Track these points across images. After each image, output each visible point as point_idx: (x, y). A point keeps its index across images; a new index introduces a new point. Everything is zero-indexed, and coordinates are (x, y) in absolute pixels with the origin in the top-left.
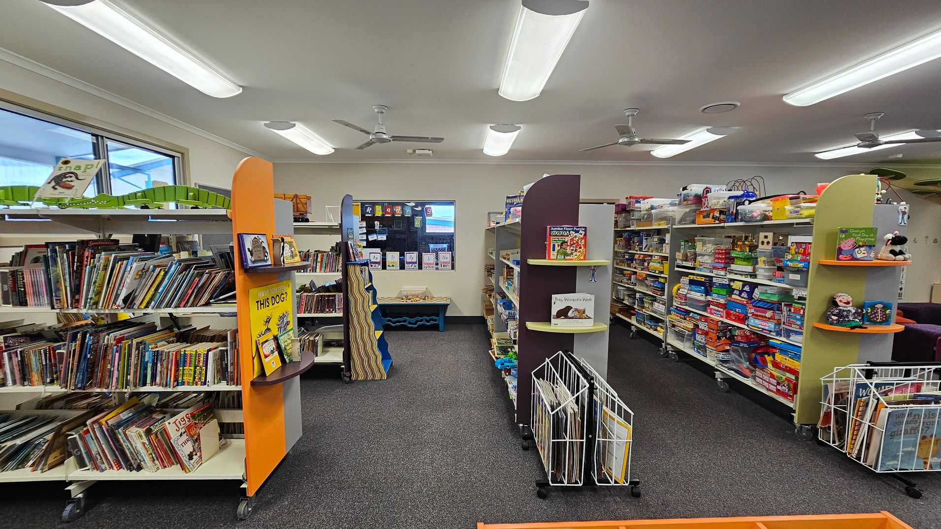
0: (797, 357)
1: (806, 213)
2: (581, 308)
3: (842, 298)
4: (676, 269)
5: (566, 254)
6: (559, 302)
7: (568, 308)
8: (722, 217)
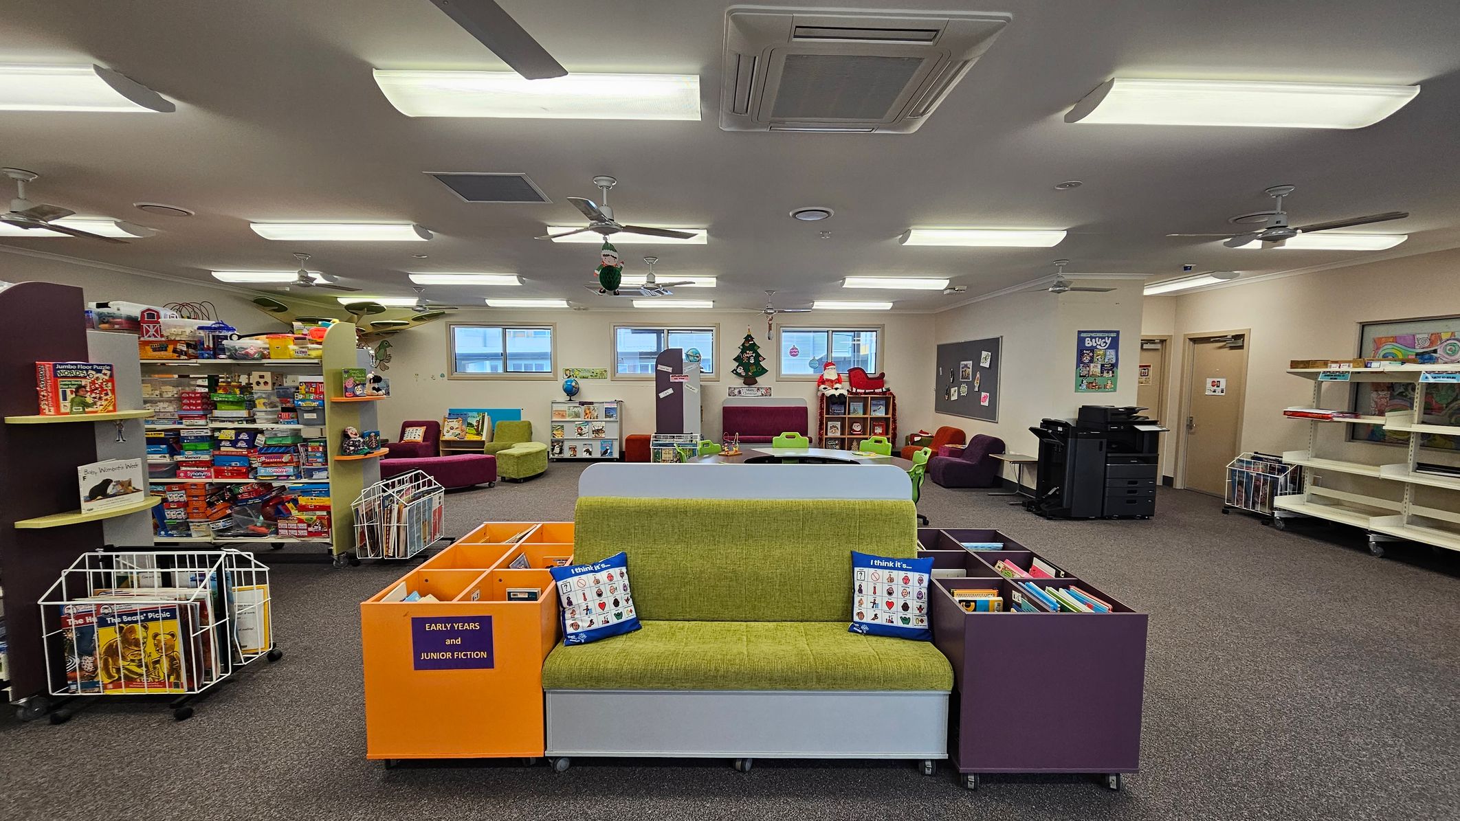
0: (327, 494)
1: (314, 354)
2: (125, 479)
3: (352, 431)
5: (86, 405)
6: (89, 477)
7: (107, 483)
8: (191, 351)
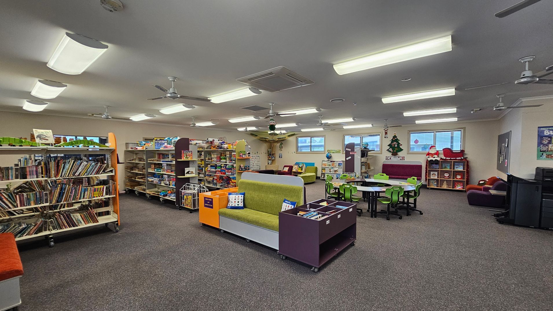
0: (235, 179)
1: (234, 148)
2: (192, 171)
3: (242, 165)
4: (206, 163)
5: (187, 158)
6: (187, 170)
7: (189, 171)
8: (218, 148)
